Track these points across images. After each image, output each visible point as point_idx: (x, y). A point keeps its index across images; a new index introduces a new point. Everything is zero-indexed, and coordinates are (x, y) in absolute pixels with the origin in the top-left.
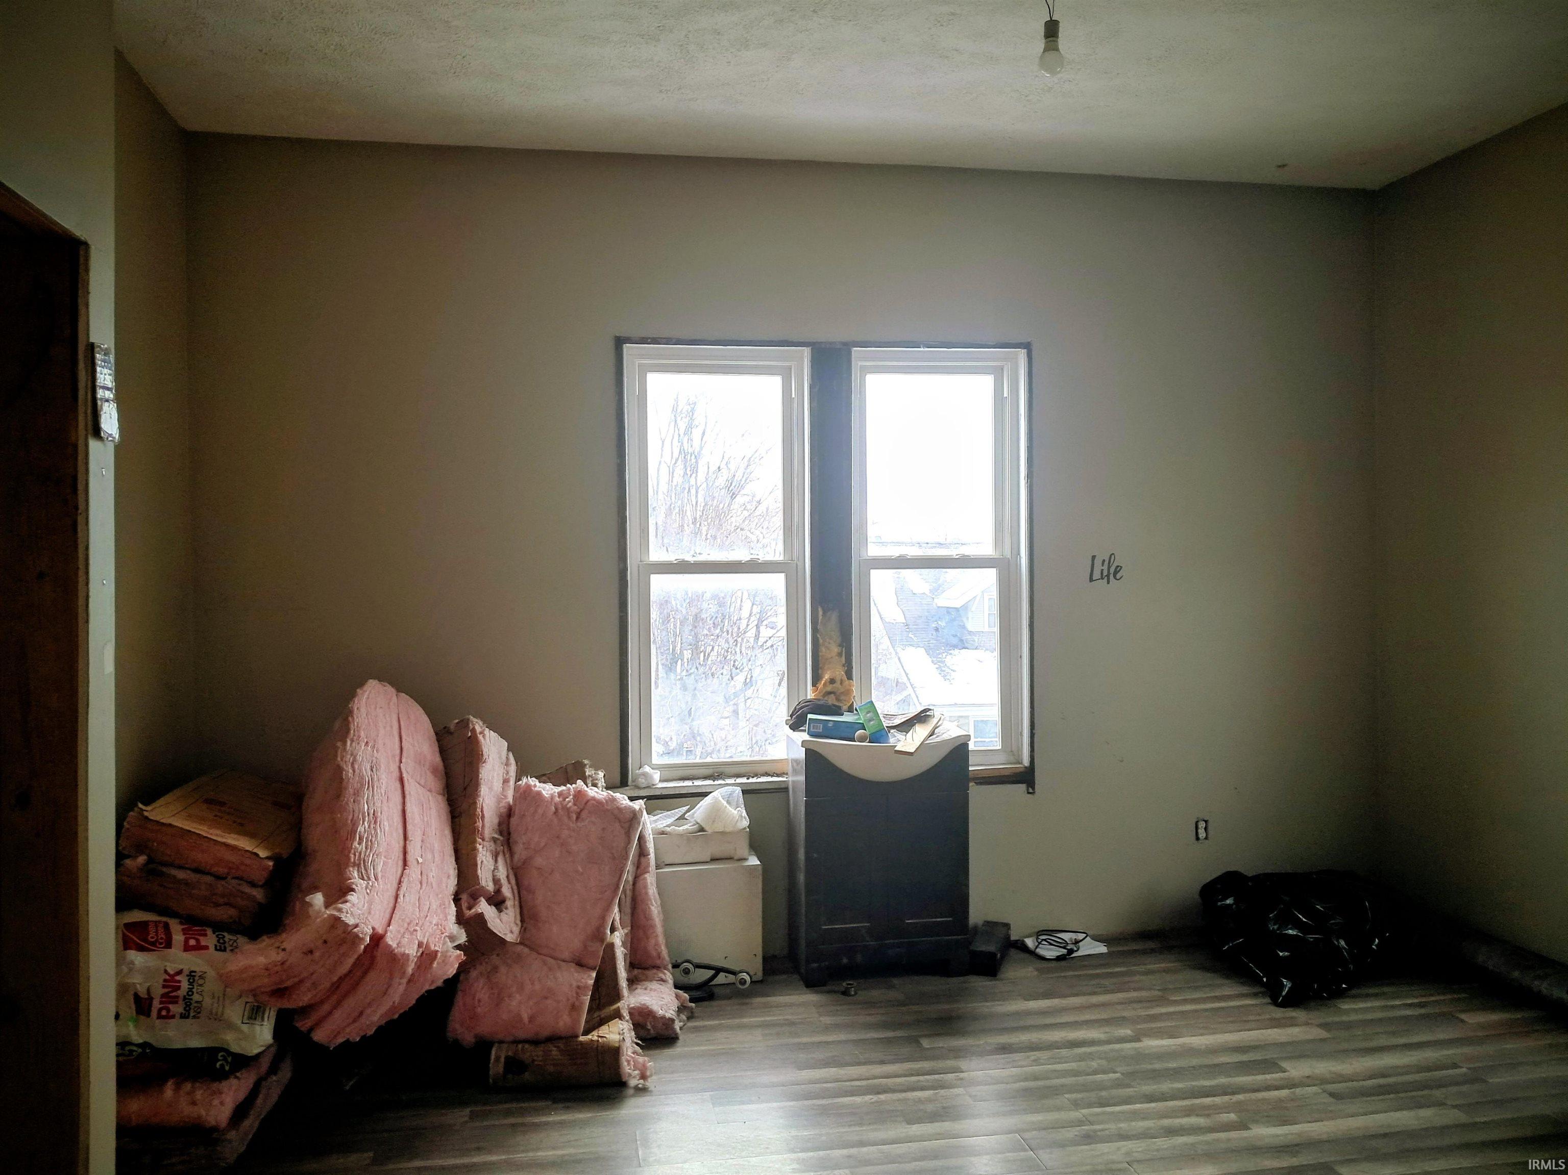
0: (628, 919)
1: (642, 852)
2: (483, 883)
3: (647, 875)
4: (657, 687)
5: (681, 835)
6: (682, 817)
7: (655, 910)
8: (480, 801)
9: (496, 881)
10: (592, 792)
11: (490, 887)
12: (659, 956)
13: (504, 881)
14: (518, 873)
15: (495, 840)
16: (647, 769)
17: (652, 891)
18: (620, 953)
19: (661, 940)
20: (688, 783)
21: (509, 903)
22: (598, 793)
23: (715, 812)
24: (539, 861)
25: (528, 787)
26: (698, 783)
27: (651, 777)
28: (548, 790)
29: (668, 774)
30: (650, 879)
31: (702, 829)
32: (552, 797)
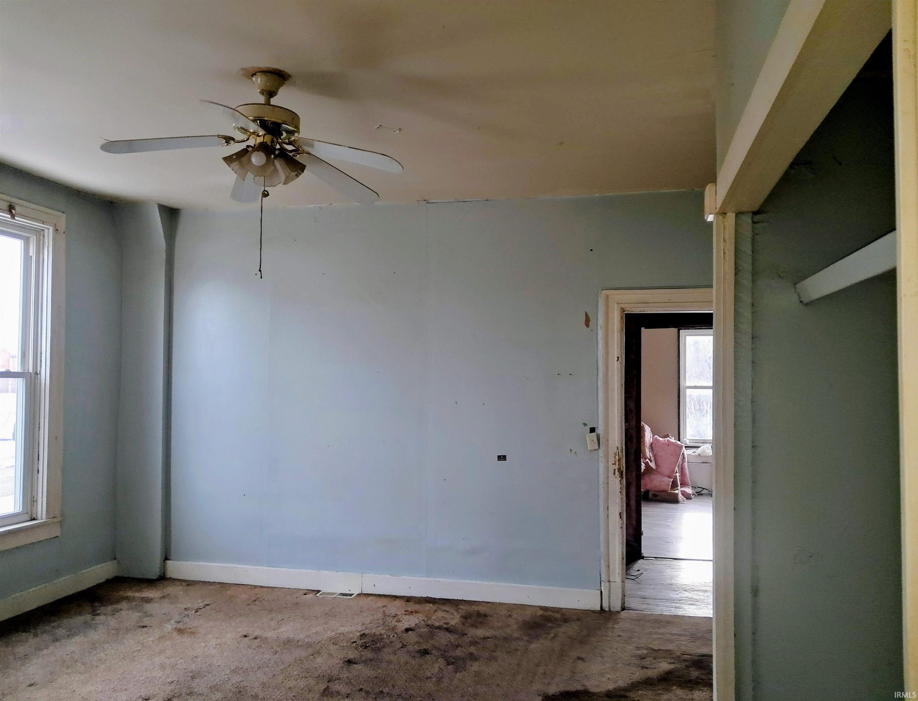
0: (680, 470)
1: (684, 458)
2: (647, 456)
3: (685, 463)
4: (688, 418)
5: (694, 456)
6: (695, 452)
7: (687, 471)
8: (645, 440)
9: (650, 456)
10: (671, 440)
11: (649, 457)
12: (688, 483)
13: (652, 456)
14: (655, 456)
15: (649, 448)
16: (685, 439)
17: (686, 467)
18: (678, 478)
19: (689, 478)
20: (697, 444)
21: (653, 461)
22: (673, 440)
23: (703, 451)
24: (659, 454)
25: (656, 438)
26: (699, 444)
27: (686, 441)
28: (661, 439)
29: (691, 441)
30: (686, 464)
31: (700, 455)
32: (662, 440)
